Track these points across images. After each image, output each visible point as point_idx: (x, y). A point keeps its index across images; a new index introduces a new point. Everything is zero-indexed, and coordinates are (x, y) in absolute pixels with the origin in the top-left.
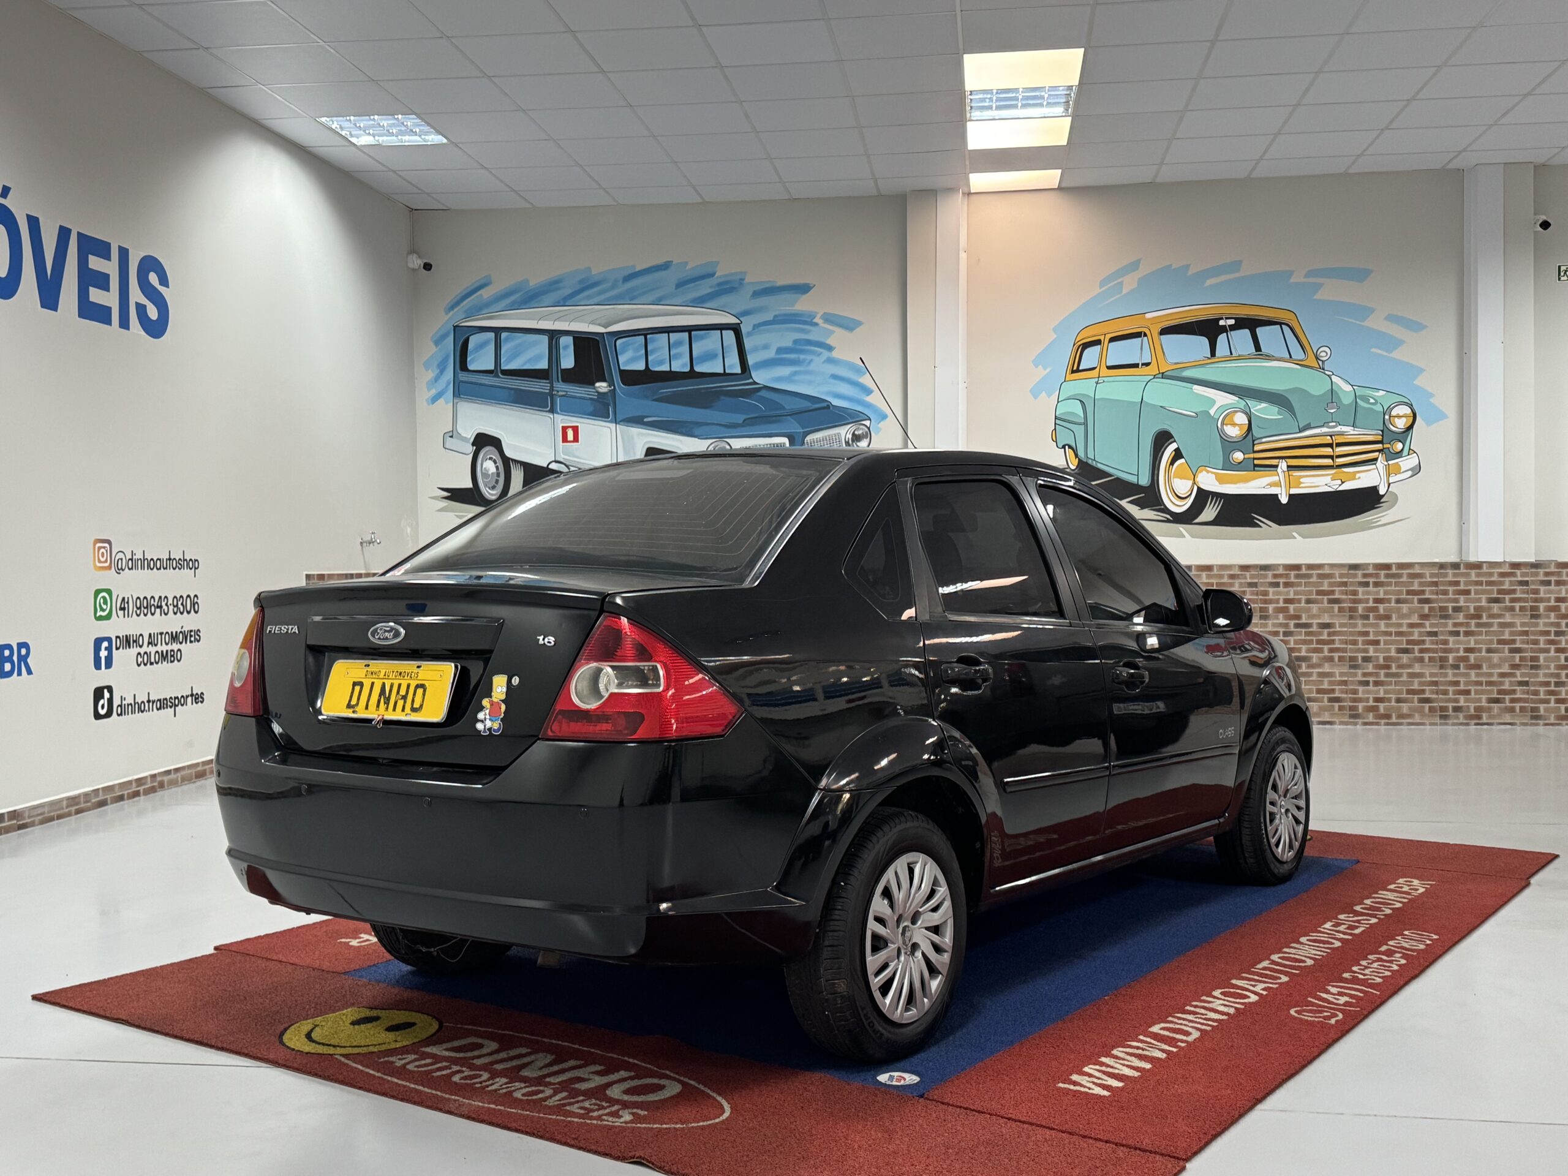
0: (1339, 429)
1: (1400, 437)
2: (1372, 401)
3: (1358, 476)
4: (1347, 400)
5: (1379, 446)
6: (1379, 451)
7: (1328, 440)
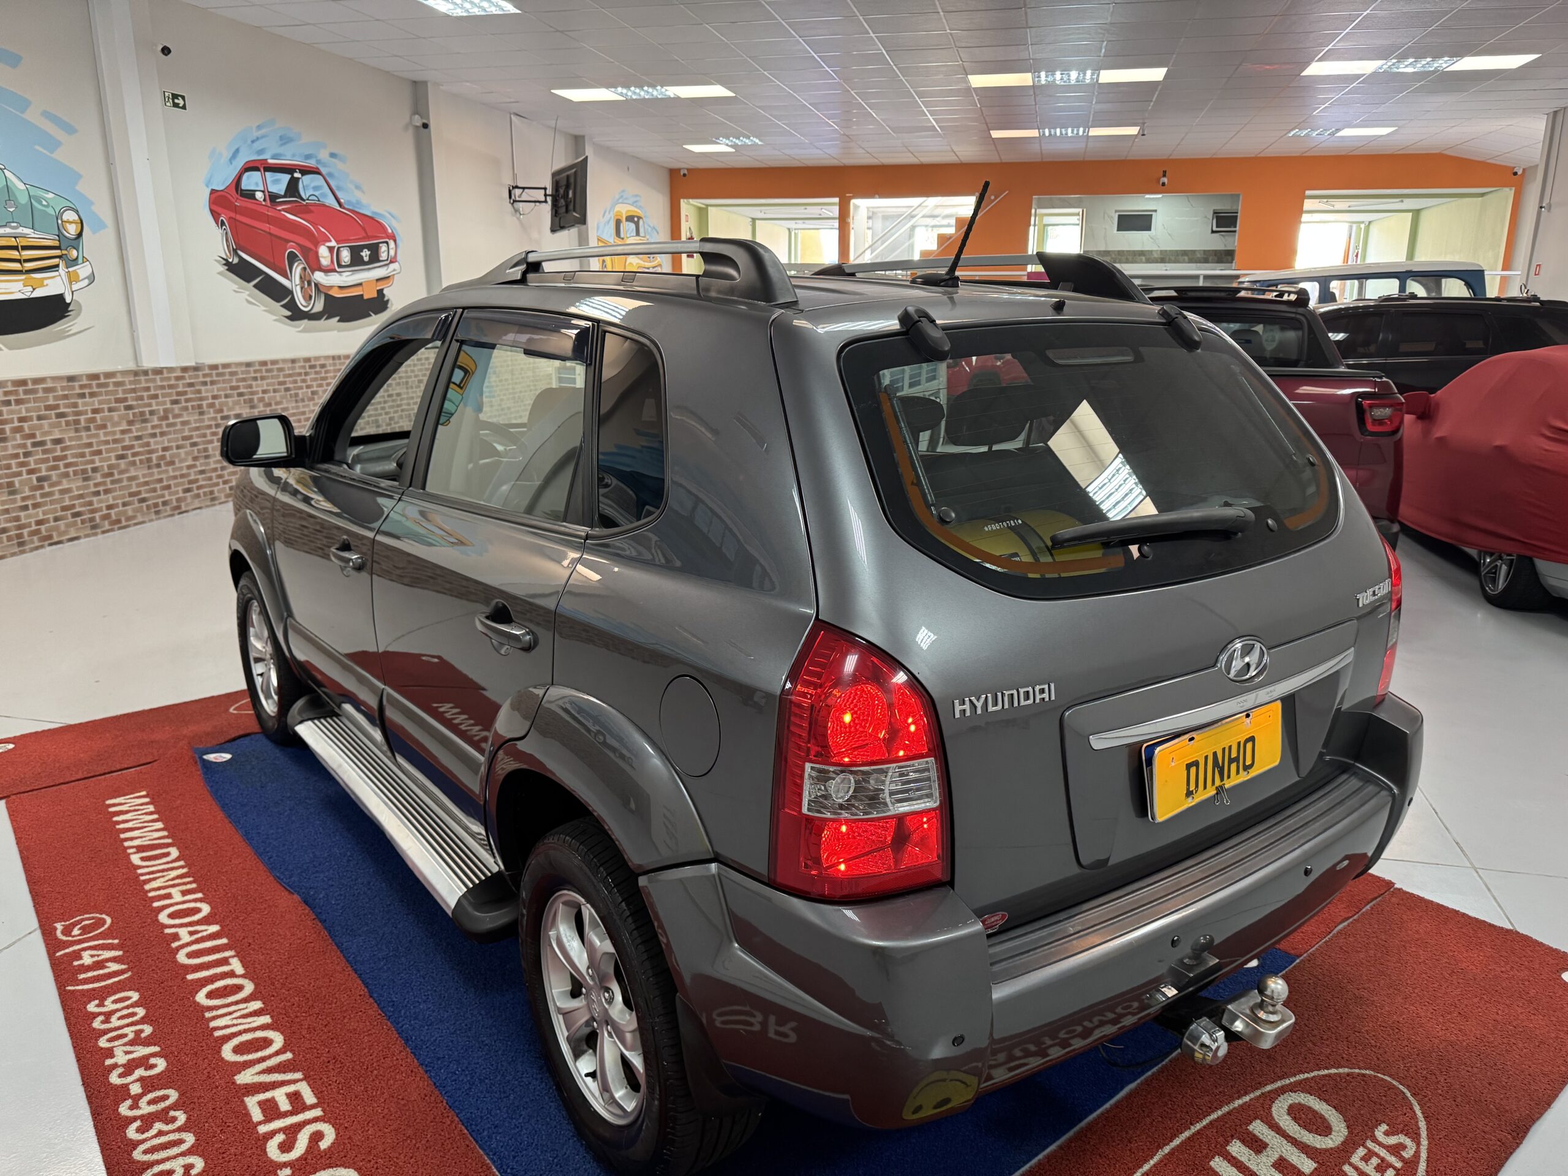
0: (21, 230)
1: (74, 243)
2: (44, 203)
3: (46, 282)
4: (23, 199)
5: (57, 252)
6: (59, 257)
7: (12, 242)
